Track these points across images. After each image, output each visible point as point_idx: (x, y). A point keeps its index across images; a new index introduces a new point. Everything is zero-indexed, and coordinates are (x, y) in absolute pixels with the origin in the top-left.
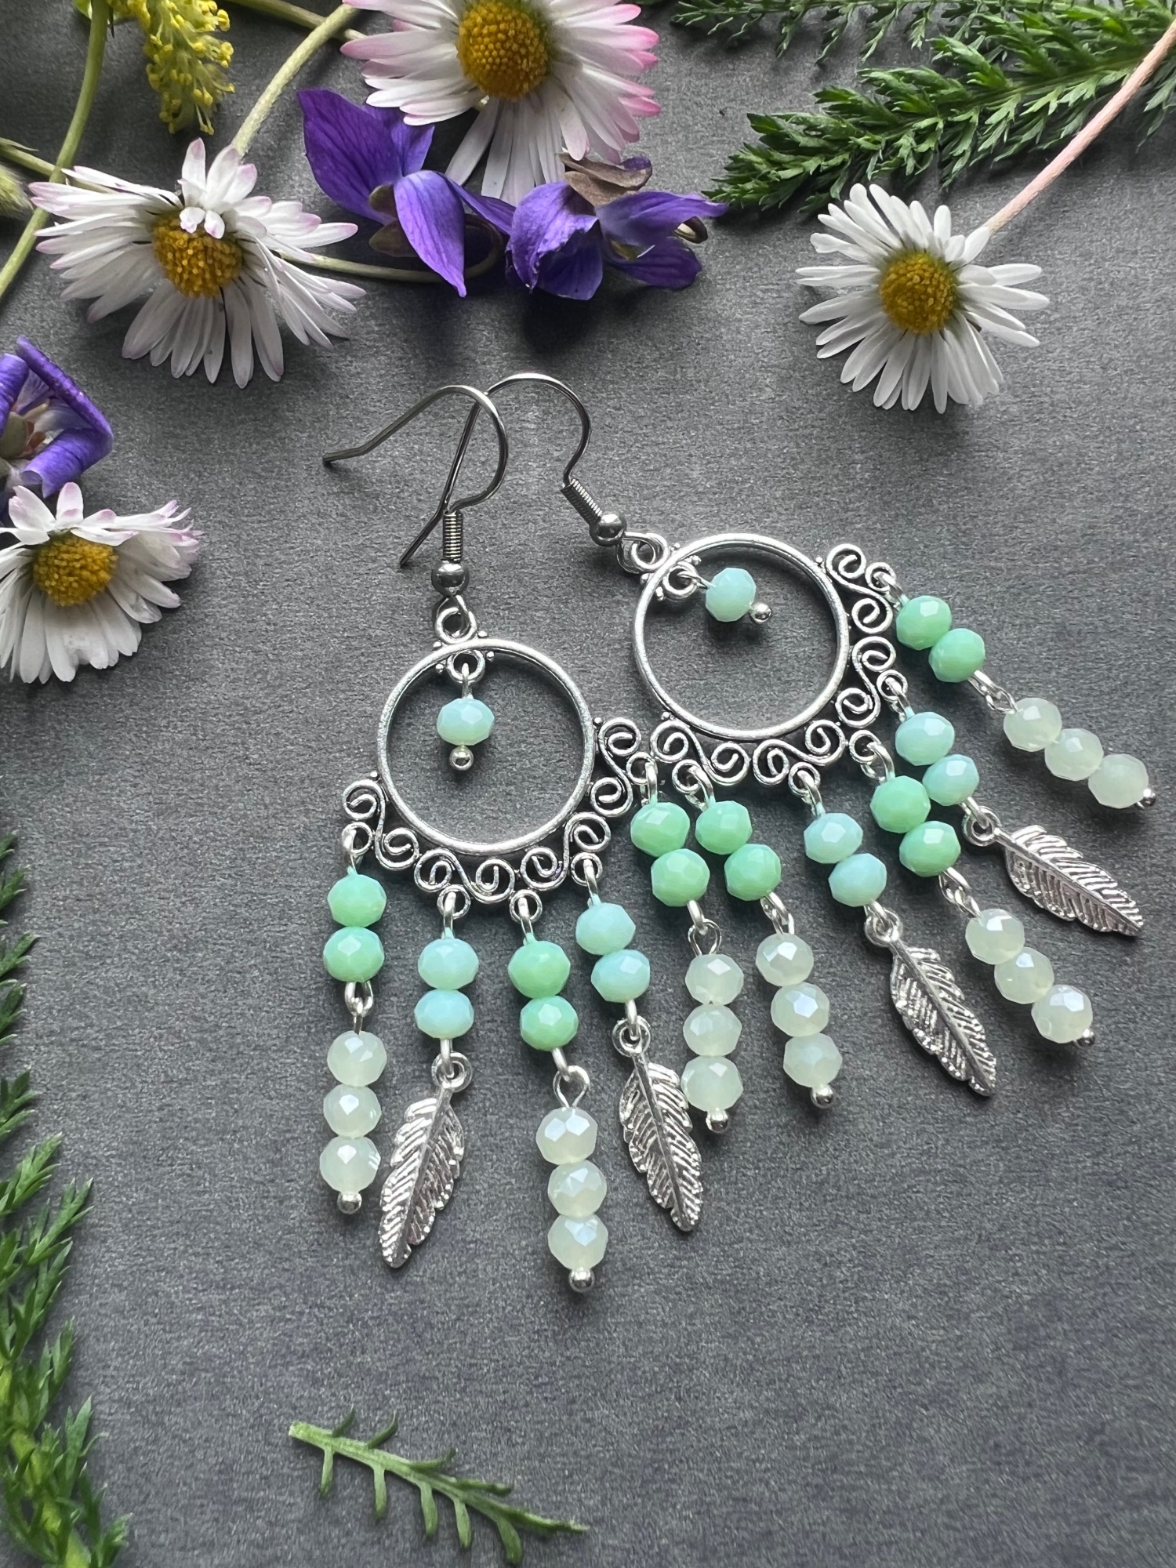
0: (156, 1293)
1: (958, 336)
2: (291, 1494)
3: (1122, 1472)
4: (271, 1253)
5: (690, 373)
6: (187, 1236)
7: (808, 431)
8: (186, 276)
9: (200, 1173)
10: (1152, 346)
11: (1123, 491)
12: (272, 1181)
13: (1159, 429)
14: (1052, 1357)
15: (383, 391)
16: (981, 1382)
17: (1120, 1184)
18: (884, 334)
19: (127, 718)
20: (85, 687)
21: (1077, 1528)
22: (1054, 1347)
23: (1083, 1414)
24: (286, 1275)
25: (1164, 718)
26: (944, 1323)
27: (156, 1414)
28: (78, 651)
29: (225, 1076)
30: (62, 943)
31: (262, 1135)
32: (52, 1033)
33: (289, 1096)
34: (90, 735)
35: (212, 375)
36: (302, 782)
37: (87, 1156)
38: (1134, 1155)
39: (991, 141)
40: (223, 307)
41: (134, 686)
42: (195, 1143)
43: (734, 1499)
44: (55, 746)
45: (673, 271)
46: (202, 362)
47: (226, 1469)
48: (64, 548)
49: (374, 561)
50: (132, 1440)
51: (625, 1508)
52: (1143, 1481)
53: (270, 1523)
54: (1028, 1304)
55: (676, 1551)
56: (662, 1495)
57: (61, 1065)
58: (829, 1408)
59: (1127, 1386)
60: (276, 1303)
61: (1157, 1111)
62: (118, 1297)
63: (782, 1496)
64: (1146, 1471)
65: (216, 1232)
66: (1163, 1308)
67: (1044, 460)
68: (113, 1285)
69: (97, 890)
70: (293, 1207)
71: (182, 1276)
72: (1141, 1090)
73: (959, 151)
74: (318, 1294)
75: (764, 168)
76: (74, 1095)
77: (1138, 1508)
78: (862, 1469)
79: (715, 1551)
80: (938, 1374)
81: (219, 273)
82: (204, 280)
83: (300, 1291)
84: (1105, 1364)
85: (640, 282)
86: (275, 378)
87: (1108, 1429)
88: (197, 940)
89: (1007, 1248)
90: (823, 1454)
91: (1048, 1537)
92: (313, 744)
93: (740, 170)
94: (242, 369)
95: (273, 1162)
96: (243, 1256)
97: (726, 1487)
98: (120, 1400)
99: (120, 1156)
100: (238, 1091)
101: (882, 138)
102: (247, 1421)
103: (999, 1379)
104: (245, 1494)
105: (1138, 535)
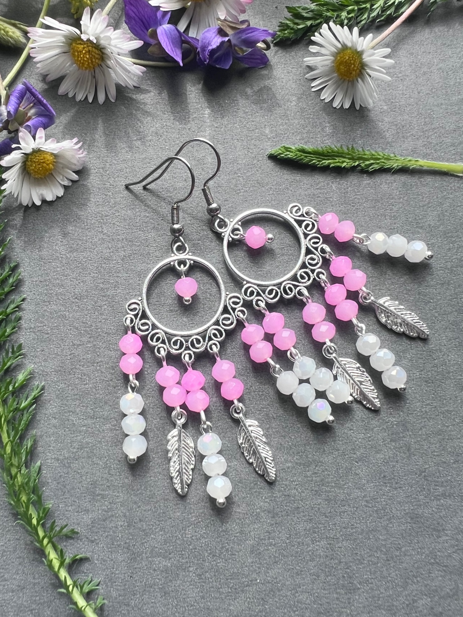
0: (68, 420)
1: (363, 81)
2: (118, 492)
3: (432, 487)
4: (110, 406)
5: (265, 97)
6: (80, 400)
7: (308, 116)
8: (82, 61)
9: (85, 377)
10: (437, 85)
11: (426, 135)
12: (111, 380)
13: (440, 114)
14: (405, 444)
15: (152, 105)
16: (378, 453)
17: (430, 381)
18: (336, 82)
19: (59, 218)
20: (44, 208)
21: (416, 507)
22: (406, 441)
23: (417, 465)
25: (444, 216)
26: (364, 431)
27: (68, 463)
28: (42, 195)
29: (94, 343)
30: (35, 296)
31: (108, 364)
32: (31, 328)
34: (46, 224)
35: (90, 101)
36: (123, 240)
37: (43, 371)
38: (435, 371)
39: (374, 14)
40: (95, 77)
41: (62, 207)
42: (83, 366)
43: (285, 495)
44: (33, 228)
45: (259, 61)
46: (87, 96)
47: (94, 484)
48: (37, 155)
49: (149, 163)
50: (59, 472)
51: (243, 498)
52: (441, 489)
53: (110, 503)
54: (396, 425)
55: (263, 514)
56: (257, 494)
58: (320, 462)
59: (434, 455)
60: (113, 424)
61: (443, 355)
62: (54, 421)
63: (303, 494)
64: (442, 486)
65: (90, 398)
66: (447, 426)
67: (396, 125)
68: (52, 417)
69: (48, 278)
71: (78, 414)
72: (437, 348)
73: (363, 18)
75: (292, 25)
76: (39, 350)
77: (439, 500)
78: (333, 484)
79: (277, 514)
80: (362, 451)
81: (94, 60)
82: (89, 63)
84: (425, 447)
85: (247, 66)
86: (113, 101)
87: (427, 471)
90: (318, 479)
91: (405, 510)
92: (127, 227)
93: (283, 27)
94: (101, 98)
96: (101, 407)
97: (281, 491)
98: (54, 458)
99: (55, 372)
100: (99, 349)
101: (335, 14)
102: (102, 466)
103: (385, 452)
104: (101, 492)
105: (433, 151)
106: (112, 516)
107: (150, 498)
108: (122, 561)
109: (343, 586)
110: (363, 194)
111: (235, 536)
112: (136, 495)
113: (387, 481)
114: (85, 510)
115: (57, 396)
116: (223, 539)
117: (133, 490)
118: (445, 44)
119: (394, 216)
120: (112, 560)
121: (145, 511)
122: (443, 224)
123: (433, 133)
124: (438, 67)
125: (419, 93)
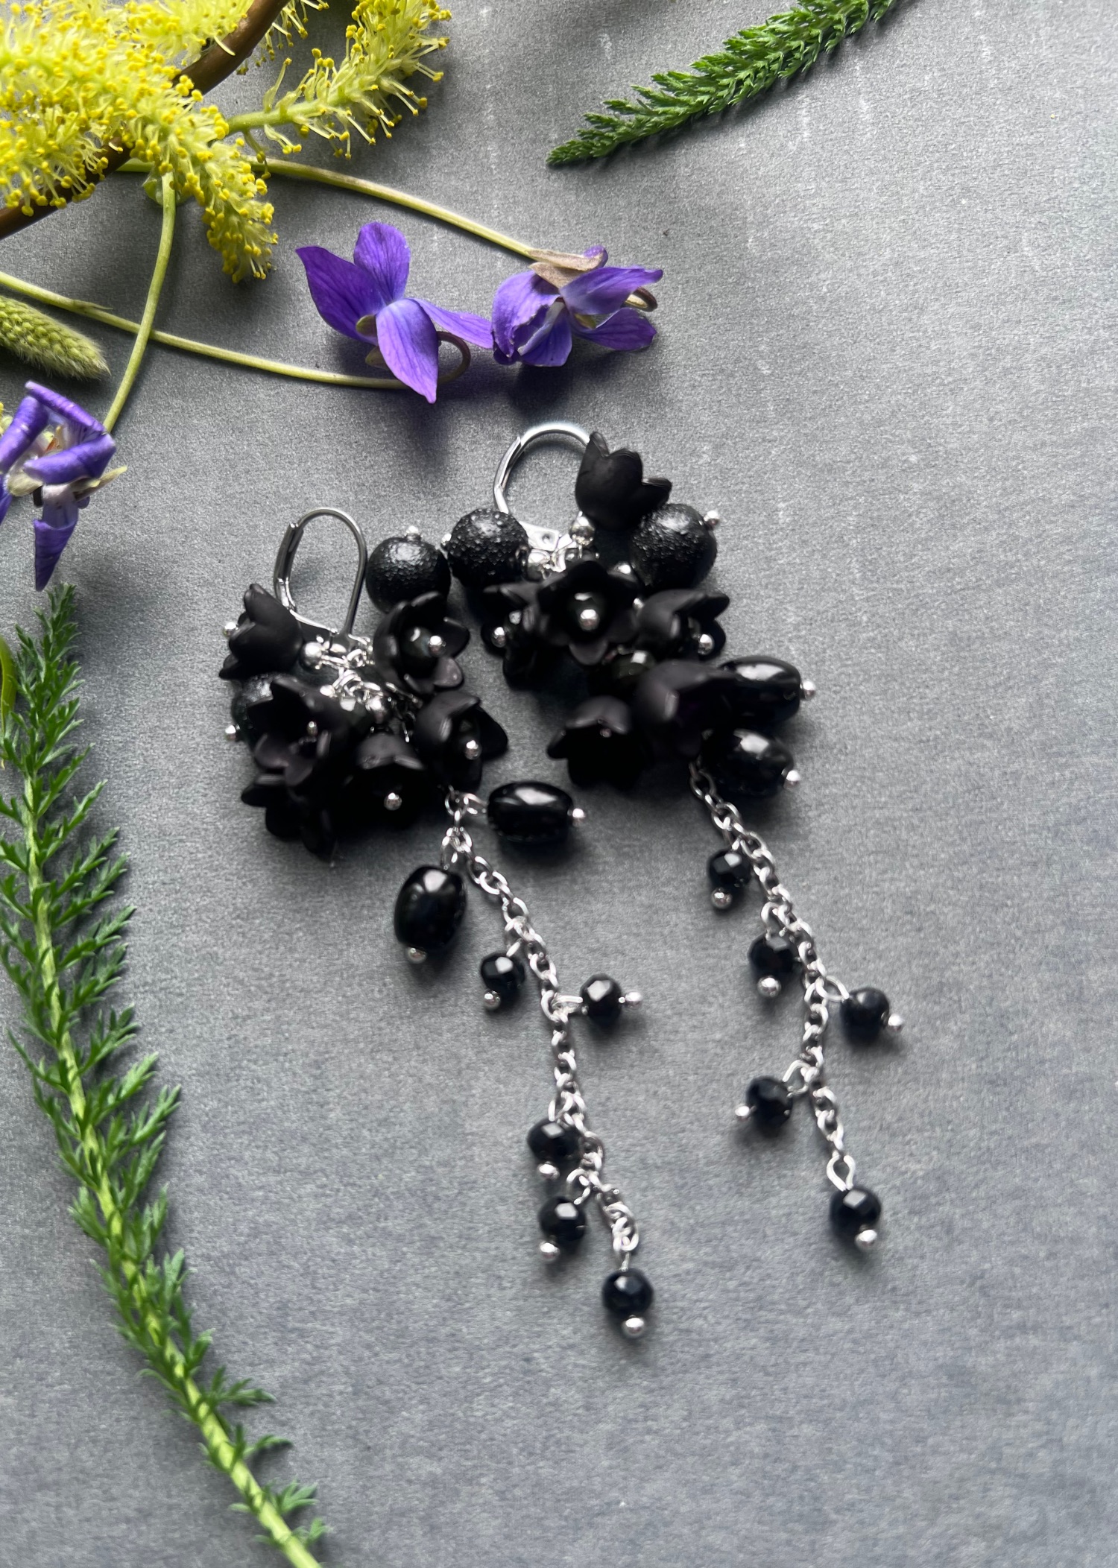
0: (227, 1177)
2: (333, 1325)
3: (998, 1309)
4: (314, 1145)
6: (250, 1133)
7: (737, 488)
10: (1033, 399)
11: (1007, 520)
13: (1038, 468)
24: (326, 1162)
25: (1042, 706)
27: (229, 1265)
29: (279, 1012)
30: (151, 916)
31: (307, 1055)
32: (146, 984)
33: (326, 1026)
42: (255, 1062)
45: (634, 336)
47: (283, 1307)
50: (212, 1285)
53: (317, 1347)
57: (153, 1007)
60: (318, 1182)
62: (199, 1180)
65: (272, 1129)
66: (1036, 1180)
67: (939, 499)
69: (178, 875)
70: (331, 1110)
71: (247, 1163)
74: (350, 1176)
78: (783, 1307)
79: (663, 1369)
83: (337, 1173)
87: (987, 1276)
88: (255, 911)
89: (905, 1135)
90: (752, 1296)
91: (936, 1359)
95: (316, 1078)
96: (293, 1148)
98: (203, 1255)
100: (289, 1024)
102: (298, 1271)
104: (298, 1325)
105: (1020, 556)
106: (322, 1373)
107: (398, 1337)
108: (342, 1464)
109: (801, 1516)
110: (859, 664)
111: (575, 1415)
112: (369, 1331)
113: (899, 1298)
114: (267, 1361)
115: (205, 1128)
116: (550, 1421)
117: (363, 1321)
118: (1056, 298)
119: (930, 711)
120: (322, 1460)
121: (388, 1362)
122: (1037, 726)
123: (1020, 514)
124: (1037, 356)
125: (991, 420)
